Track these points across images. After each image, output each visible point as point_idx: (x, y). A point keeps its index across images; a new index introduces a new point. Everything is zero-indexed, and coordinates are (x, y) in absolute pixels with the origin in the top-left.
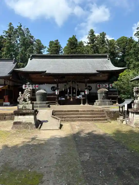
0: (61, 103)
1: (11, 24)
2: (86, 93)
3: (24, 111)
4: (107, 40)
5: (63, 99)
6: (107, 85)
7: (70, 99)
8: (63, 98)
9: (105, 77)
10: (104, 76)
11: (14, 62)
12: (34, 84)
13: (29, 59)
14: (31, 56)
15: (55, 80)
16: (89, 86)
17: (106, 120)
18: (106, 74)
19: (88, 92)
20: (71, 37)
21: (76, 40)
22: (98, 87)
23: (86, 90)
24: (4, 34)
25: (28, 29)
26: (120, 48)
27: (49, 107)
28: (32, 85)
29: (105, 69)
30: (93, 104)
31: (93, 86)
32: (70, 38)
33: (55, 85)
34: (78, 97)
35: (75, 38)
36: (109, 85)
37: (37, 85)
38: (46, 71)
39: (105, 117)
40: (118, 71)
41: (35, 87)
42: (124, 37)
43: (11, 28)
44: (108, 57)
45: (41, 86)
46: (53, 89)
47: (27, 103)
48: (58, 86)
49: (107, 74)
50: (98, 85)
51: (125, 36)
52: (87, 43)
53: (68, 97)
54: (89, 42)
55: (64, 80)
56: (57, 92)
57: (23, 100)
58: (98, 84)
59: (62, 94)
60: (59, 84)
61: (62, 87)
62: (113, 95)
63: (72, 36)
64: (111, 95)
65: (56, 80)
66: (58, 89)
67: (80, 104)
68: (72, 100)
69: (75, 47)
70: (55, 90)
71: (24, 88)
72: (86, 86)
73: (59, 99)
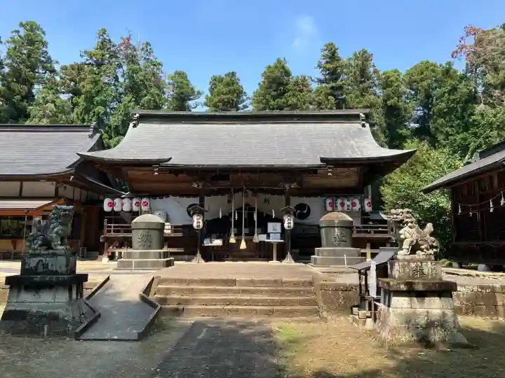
0: (211, 255)
1: (104, 32)
2: (286, 225)
3: (38, 278)
4: (376, 72)
5: (218, 242)
6: (357, 201)
7: (239, 242)
8: (217, 238)
9: (351, 179)
10: (348, 176)
11: (91, 133)
12: (136, 197)
13: (131, 125)
14: (137, 115)
15: (196, 186)
17: (317, 312)
18: (351, 169)
19: (292, 222)
20: (272, 65)
21: (287, 73)
22: (329, 208)
23: (286, 218)
24: (83, 60)
25: (148, 44)
26: (416, 94)
28: (131, 198)
29: (348, 154)
30: (308, 261)
31: (313, 203)
32: (270, 67)
33: (196, 201)
34: (263, 238)
35: (283, 67)
36: (362, 202)
37: (144, 200)
38: (170, 159)
39: (315, 303)
40: (390, 160)
41: (139, 204)
42: (428, 62)
43: (104, 44)
44: (363, 120)
45: (158, 202)
47: (51, 251)
49: (354, 169)
50: (328, 201)
51: (431, 61)
52: (316, 80)
53: (232, 240)
54: (322, 77)
55: (223, 184)
56: (197, 222)
57: (40, 242)
58: (329, 197)
59: (217, 227)
60: (207, 199)
61: (216, 206)
62: (376, 232)
63: (275, 61)
64: (370, 233)
65: (198, 186)
66: (199, 212)
67: (269, 258)
68: (243, 246)
69: (285, 92)
71: (107, 208)
72: (288, 203)
73: (207, 243)
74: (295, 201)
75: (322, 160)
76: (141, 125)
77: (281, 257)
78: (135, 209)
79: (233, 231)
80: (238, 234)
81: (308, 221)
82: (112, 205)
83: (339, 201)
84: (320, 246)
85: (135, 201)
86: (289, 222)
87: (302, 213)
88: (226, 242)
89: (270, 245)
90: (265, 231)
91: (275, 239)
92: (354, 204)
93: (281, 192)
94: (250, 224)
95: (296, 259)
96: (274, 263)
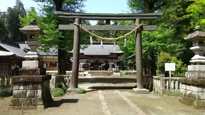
3: (81, 71)
9: (115, 56)
15: (89, 58)
19: (105, 64)
30: (107, 70)
31: (108, 60)
36: (117, 60)
38: (84, 53)
40: (121, 53)
46: (87, 62)
57: (80, 67)
58: (111, 59)
60: (91, 59)
66: (90, 62)
67: (101, 70)
71: (72, 61)
72: (104, 61)
73: (91, 67)
75: (110, 54)
81: (108, 63)
84: (109, 68)
88: (94, 67)
90: (100, 65)
93: (103, 59)
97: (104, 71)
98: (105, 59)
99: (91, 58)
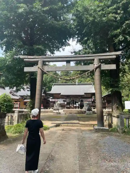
0: (67, 108)
3: (56, 109)
5: (69, 106)
6: (91, 99)
9: (90, 96)
13: (53, 86)
14: (54, 84)
15: (65, 97)
16: (82, 100)
18: (90, 94)
22: (86, 101)
23: (79, 102)
27: (62, 109)
29: (89, 92)
31: (84, 99)
33: (65, 99)
34: (76, 105)
36: (91, 100)
37: (56, 99)
38: (60, 94)
41: (56, 100)
44: (93, 85)
45: (58, 100)
46: (64, 101)
48: (66, 100)
50: (86, 99)
53: (71, 106)
55: (69, 97)
56: (66, 103)
59: (68, 104)
61: (68, 100)
68: (72, 107)
70: (64, 102)
71: (50, 101)
72: (79, 100)
73: (67, 106)
74: (81, 99)
75: (85, 93)
76: (54, 86)
77: (78, 108)
78: (55, 101)
79: (71, 104)
80: (72, 105)
81: (82, 103)
82: (51, 100)
83: (88, 99)
84: (84, 107)
85: (55, 99)
86: (79, 103)
87: (82, 101)
88: (70, 106)
89: (77, 106)
90: (76, 104)
91: (77, 105)
92: (90, 100)
94: (73, 103)
95: (81, 109)
96: (77, 109)
97: (80, 109)
98: (80, 98)
99: (67, 98)
